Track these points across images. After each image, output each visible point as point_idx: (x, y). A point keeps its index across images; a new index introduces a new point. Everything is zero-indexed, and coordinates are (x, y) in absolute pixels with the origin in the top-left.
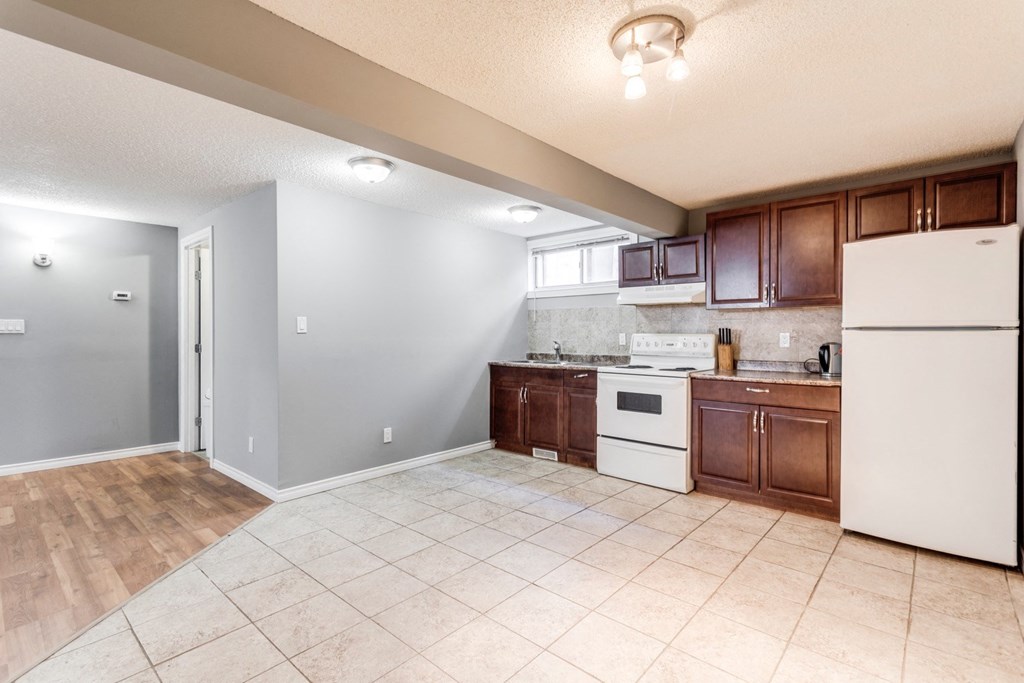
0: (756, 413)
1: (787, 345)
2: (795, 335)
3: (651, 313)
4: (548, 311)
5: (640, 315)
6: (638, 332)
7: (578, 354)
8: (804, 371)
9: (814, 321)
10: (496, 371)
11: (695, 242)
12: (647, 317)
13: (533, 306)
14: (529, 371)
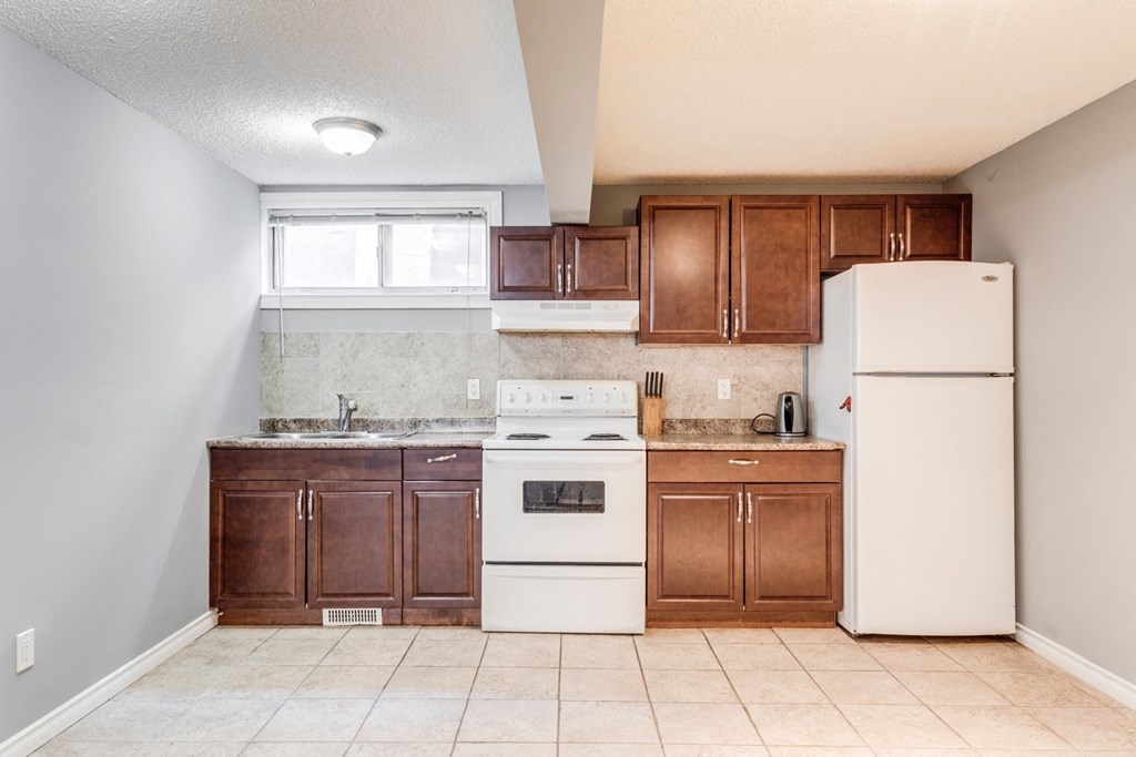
0: (740, 494)
1: (728, 397)
2: (736, 381)
3: (525, 344)
4: (312, 336)
5: (505, 347)
6: (502, 377)
7: (381, 417)
8: (748, 431)
9: (758, 363)
10: (224, 459)
11: (624, 238)
12: (518, 351)
13: (271, 325)
14: (318, 455)
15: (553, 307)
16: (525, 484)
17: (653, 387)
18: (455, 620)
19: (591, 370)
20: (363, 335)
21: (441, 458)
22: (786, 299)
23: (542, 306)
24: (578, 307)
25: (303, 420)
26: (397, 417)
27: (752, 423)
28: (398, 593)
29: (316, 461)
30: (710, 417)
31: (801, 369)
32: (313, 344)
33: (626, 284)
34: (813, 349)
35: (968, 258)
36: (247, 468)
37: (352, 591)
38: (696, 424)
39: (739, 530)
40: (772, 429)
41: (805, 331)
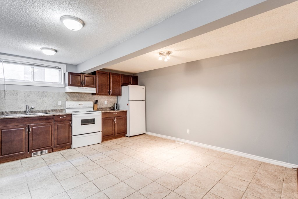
15: (81, 88)
16: (81, 120)
17: (96, 102)
18: (65, 148)
19: (84, 100)
20: (31, 91)
21: (63, 117)
22: (117, 89)
23: (78, 88)
24: (85, 88)
25: (13, 112)
26: (41, 110)
27: (110, 108)
28: (53, 145)
29: (31, 120)
30: (104, 107)
31: (116, 99)
32: (15, 93)
33: (93, 85)
34: (119, 97)
35: (138, 85)
36: (10, 123)
37: (41, 147)
38: (102, 108)
39: (114, 124)
40: (113, 109)
41: (118, 94)
